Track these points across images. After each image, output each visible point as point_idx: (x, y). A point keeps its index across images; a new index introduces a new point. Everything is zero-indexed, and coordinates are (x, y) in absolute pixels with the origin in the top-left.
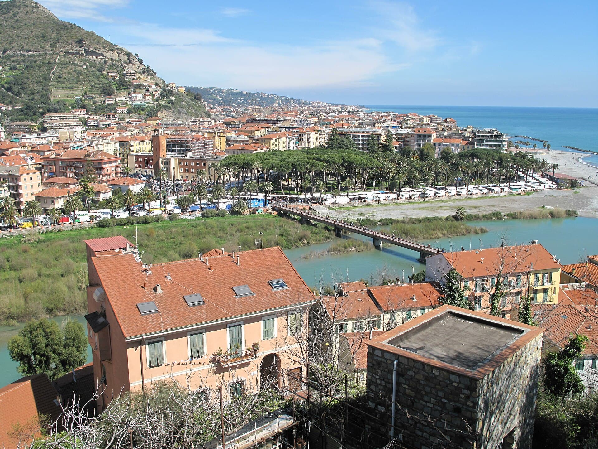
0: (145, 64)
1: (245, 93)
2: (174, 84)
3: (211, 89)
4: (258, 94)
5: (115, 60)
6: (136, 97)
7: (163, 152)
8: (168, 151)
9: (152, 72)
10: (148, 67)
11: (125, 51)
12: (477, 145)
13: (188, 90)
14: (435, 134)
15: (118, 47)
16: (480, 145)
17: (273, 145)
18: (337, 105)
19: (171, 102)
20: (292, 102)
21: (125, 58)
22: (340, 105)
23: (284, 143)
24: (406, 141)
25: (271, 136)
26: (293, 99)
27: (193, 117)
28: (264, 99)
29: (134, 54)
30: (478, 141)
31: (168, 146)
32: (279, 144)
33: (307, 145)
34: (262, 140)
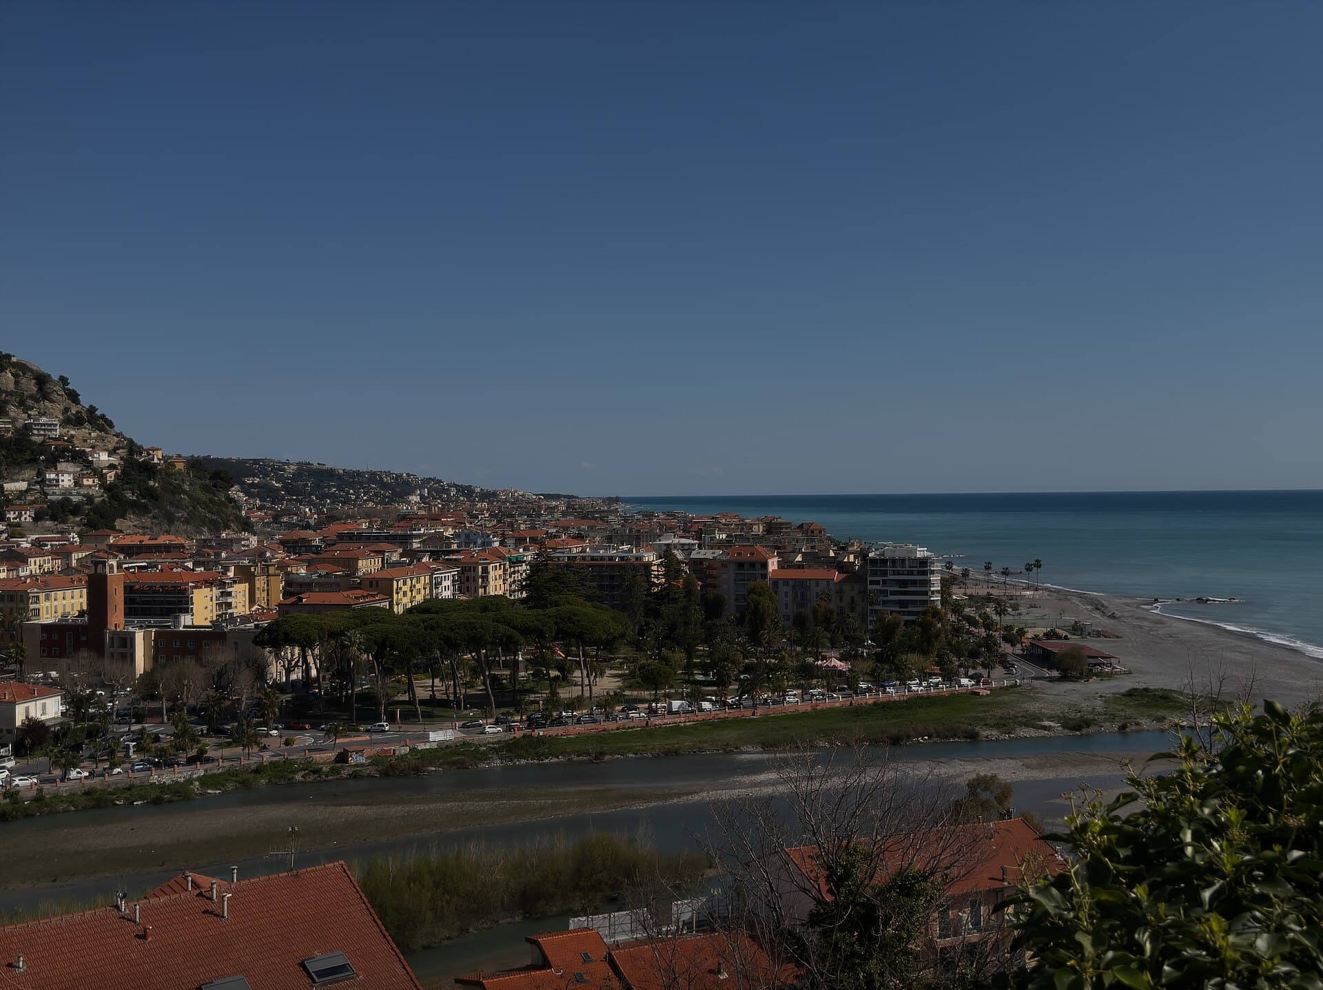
0: (85, 402)
1: (341, 472)
2: (157, 450)
3: (256, 461)
4: (373, 474)
5: (5, 392)
6: (57, 481)
7: (116, 619)
8: (129, 613)
9: (101, 422)
10: (92, 410)
11: (31, 370)
12: (872, 583)
13: (196, 465)
14: (776, 559)
15: (14, 359)
16: (877, 583)
17: (397, 593)
18: (557, 497)
19: (151, 494)
20: (453, 492)
21: (31, 386)
22: (565, 497)
23: (425, 588)
24: (711, 576)
25: (394, 572)
26: (455, 486)
27: (205, 529)
28: (385, 486)
29: (55, 377)
30: (874, 573)
31: (128, 601)
32: (411, 591)
33: (481, 591)
34: (371, 582)
